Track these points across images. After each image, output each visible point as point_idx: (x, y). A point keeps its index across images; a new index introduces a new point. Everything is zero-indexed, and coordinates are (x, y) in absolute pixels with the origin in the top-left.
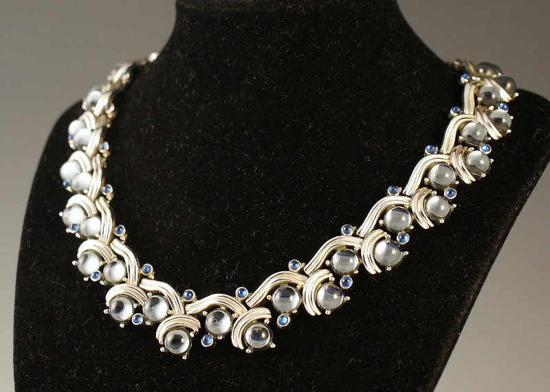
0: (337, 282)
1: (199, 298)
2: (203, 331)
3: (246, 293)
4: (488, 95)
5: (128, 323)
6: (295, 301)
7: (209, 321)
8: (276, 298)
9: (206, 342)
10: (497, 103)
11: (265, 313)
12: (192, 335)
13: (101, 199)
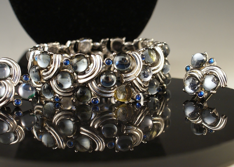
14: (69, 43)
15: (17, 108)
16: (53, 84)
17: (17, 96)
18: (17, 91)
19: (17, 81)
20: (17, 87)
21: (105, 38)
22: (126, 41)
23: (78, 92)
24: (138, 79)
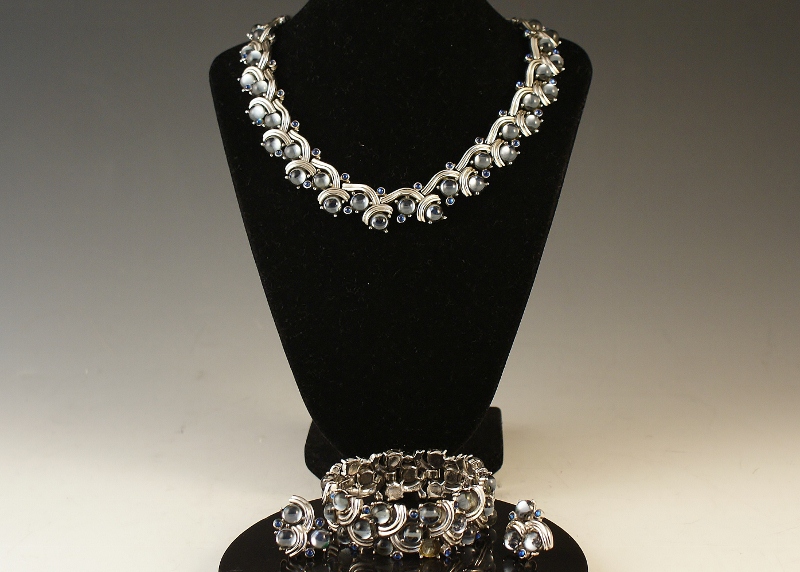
0: (480, 174)
1: (387, 193)
2: (396, 212)
3: (421, 186)
4: (546, 45)
5: (340, 213)
6: (456, 187)
7: (401, 206)
8: (443, 187)
9: (401, 220)
10: (552, 49)
11: (436, 198)
12: (390, 216)
13: (292, 131)
14: (373, 456)
15: (309, 559)
16: (351, 530)
17: (309, 546)
18: (309, 539)
19: (309, 527)
20: (309, 535)
21: (420, 450)
22: (447, 455)
23: (379, 543)
24: (448, 533)
